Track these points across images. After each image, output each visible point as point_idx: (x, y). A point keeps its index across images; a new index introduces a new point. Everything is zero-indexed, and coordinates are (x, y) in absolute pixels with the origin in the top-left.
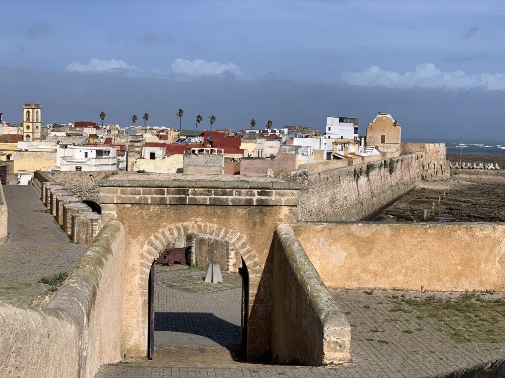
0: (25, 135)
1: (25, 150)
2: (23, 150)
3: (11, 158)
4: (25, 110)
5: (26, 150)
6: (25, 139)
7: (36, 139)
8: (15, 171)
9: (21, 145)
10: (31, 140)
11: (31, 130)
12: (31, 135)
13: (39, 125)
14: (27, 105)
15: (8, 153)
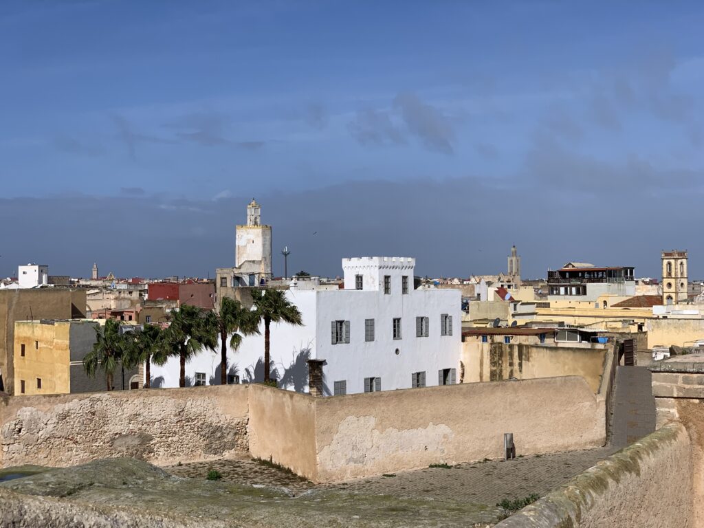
0: (665, 295)
1: (663, 317)
2: (661, 317)
3: (644, 329)
4: (665, 262)
5: (665, 318)
6: (665, 301)
7: (681, 301)
8: (650, 347)
9: (657, 310)
10: (674, 303)
11: (673, 289)
12: (673, 295)
13: (685, 281)
14: (667, 254)
15: (640, 321)
